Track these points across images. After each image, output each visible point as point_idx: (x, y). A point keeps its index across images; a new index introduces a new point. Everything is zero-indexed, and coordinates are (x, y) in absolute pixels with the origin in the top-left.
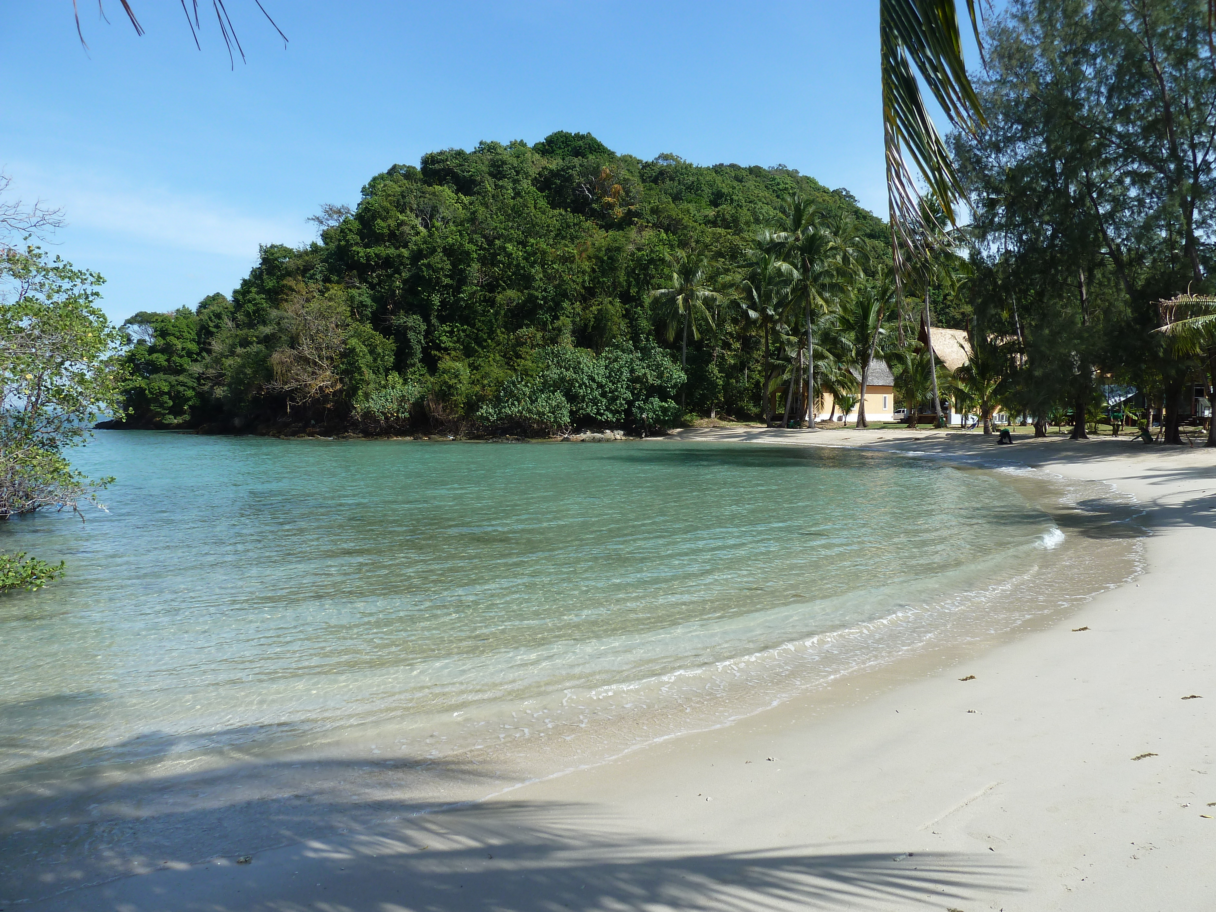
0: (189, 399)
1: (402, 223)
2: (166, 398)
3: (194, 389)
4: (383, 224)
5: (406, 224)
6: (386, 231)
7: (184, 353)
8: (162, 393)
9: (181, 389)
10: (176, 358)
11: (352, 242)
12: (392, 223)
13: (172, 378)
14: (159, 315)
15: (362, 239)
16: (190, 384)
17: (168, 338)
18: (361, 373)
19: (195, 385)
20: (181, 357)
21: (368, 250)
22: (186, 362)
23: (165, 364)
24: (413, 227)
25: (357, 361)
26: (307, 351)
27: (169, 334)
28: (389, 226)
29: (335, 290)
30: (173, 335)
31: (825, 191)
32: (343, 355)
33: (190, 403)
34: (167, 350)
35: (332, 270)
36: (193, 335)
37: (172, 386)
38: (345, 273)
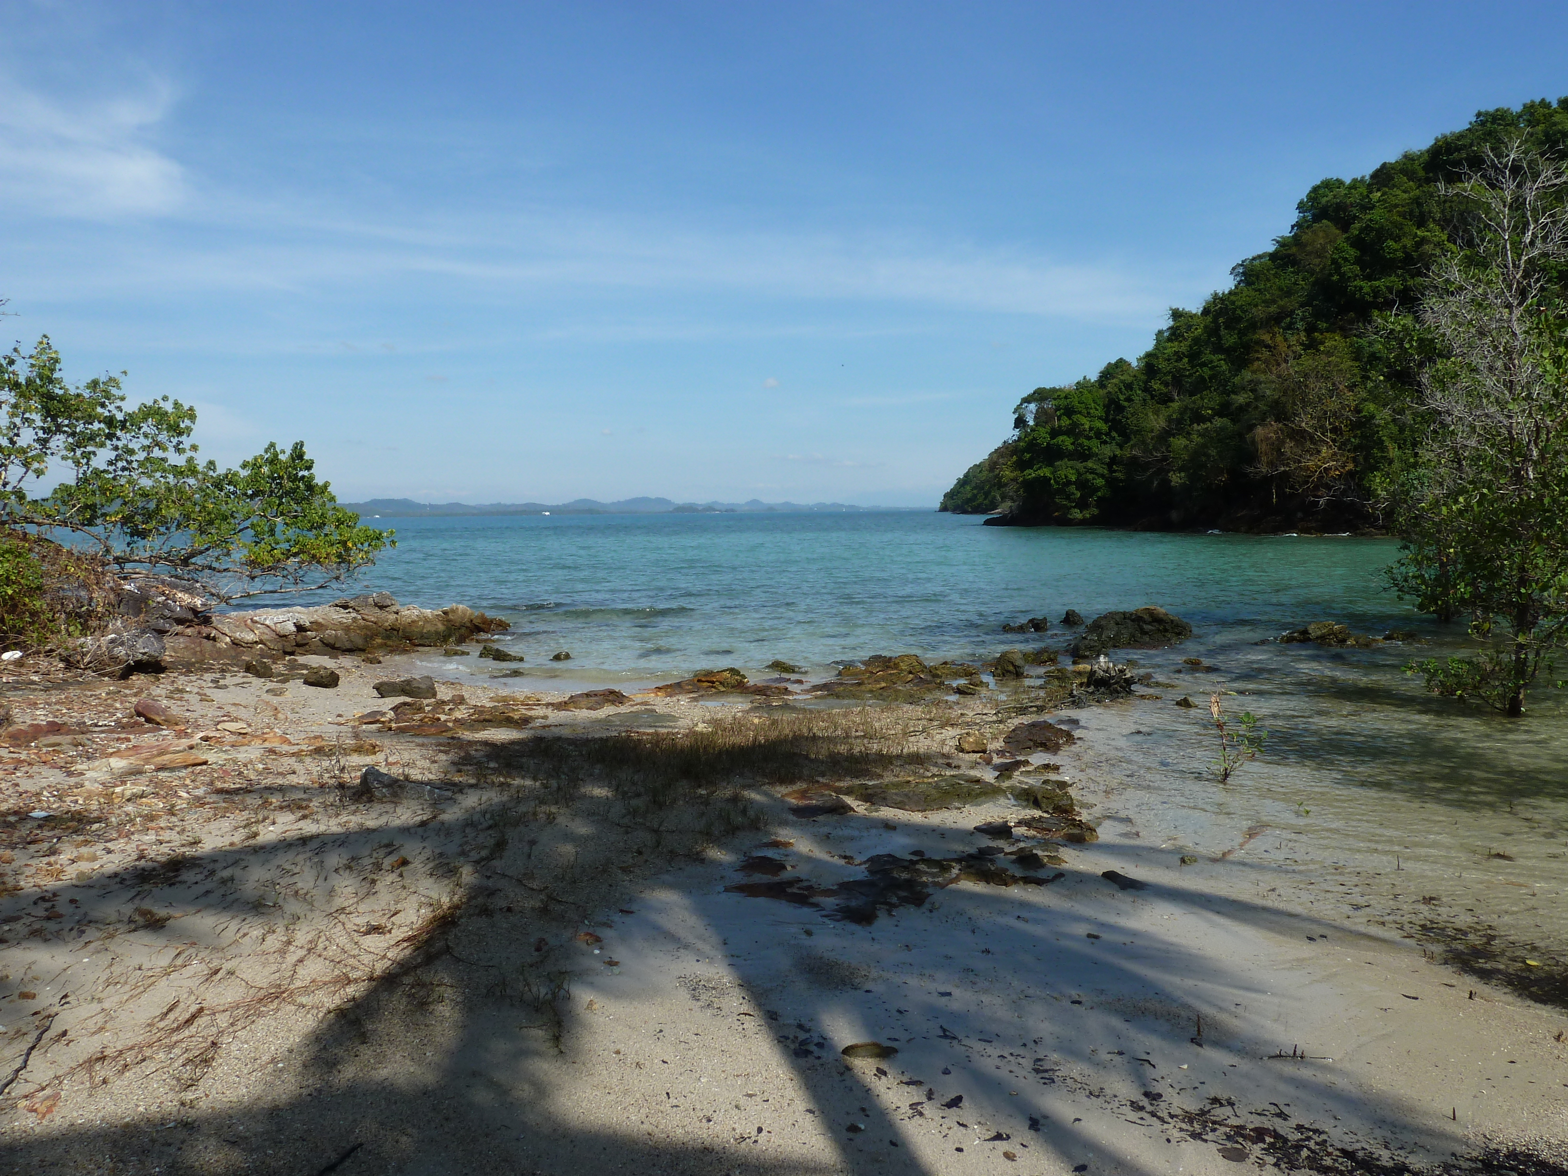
0: (1098, 489)
1: (1423, 241)
2: (1073, 488)
3: (1102, 476)
4: (1395, 246)
5: (1429, 242)
6: (1400, 254)
7: (1092, 434)
8: (1069, 483)
9: (1090, 477)
10: (1082, 440)
11: (1350, 274)
12: (1408, 242)
13: (1079, 465)
14: (1060, 390)
15: (1363, 269)
16: (1100, 471)
17: (1075, 417)
19: (1106, 472)
20: (1089, 438)
21: (1377, 283)
22: (1094, 445)
23: (1071, 447)
24: (1438, 244)
25: (1378, 432)
26: (1305, 422)
27: (1075, 413)
28: (1405, 247)
29: (1333, 341)
30: (1080, 413)
32: (1354, 426)
33: (1099, 494)
34: (1072, 431)
35: (1318, 315)
36: (1100, 412)
37: (1079, 474)
38: (1336, 317)
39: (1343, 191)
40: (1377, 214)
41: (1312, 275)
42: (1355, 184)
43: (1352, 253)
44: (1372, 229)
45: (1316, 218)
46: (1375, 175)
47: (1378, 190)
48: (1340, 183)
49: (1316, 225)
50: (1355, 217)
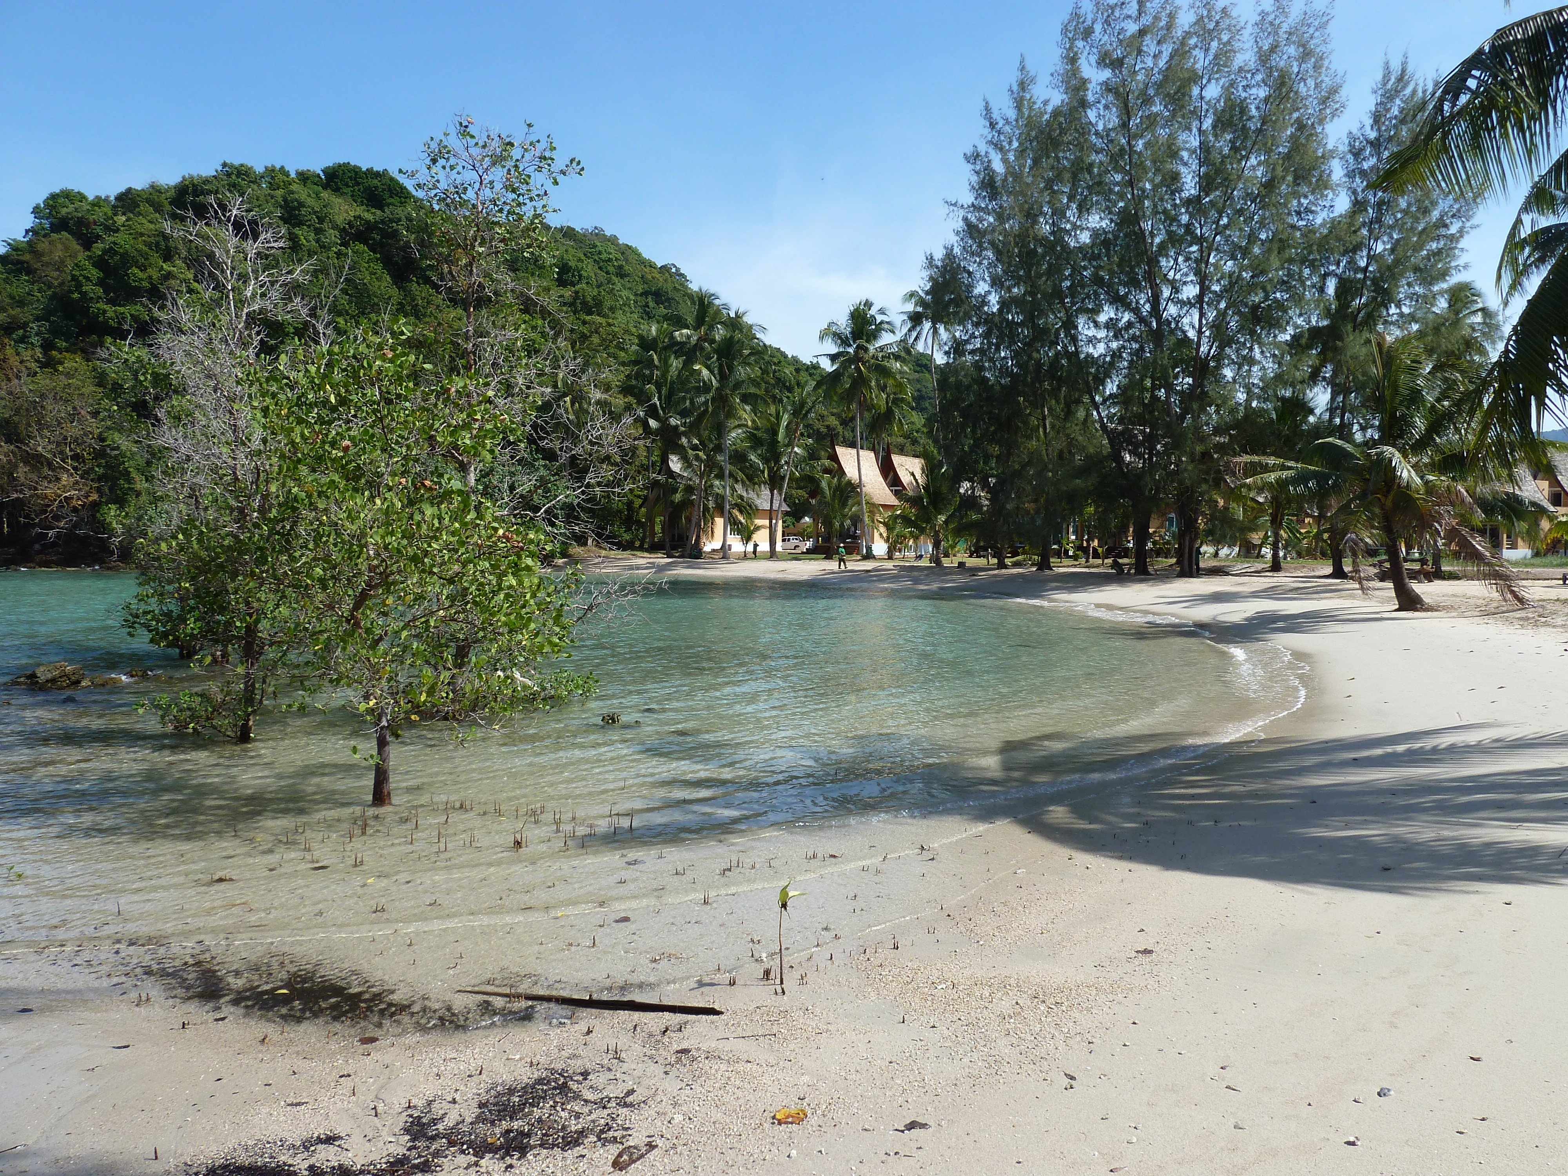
1: (168, 276)
4: (141, 275)
5: (175, 277)
6: (145, 284)
11: (92, 295)
12: (154, 274)
15: (106, 292)
18: (130, 480)
21: (122, 309)
25: (124, 462)
26: (41, 446)
28: (150, 277)
29: (73, 362)
31: (652, 265)
32: (100, 454)
35: (55, 331)
38: (77, 338)
39: (86, 207)
40: (122, 238)
41: (50, 287)
42: (98, 202)
43: (95, 273)
44: (116, 253)
45: (55, 228)
46: (120, 198)
47: (124, 214)
48: (82, 197)
49: (54, 236)
50: (98, 237)
